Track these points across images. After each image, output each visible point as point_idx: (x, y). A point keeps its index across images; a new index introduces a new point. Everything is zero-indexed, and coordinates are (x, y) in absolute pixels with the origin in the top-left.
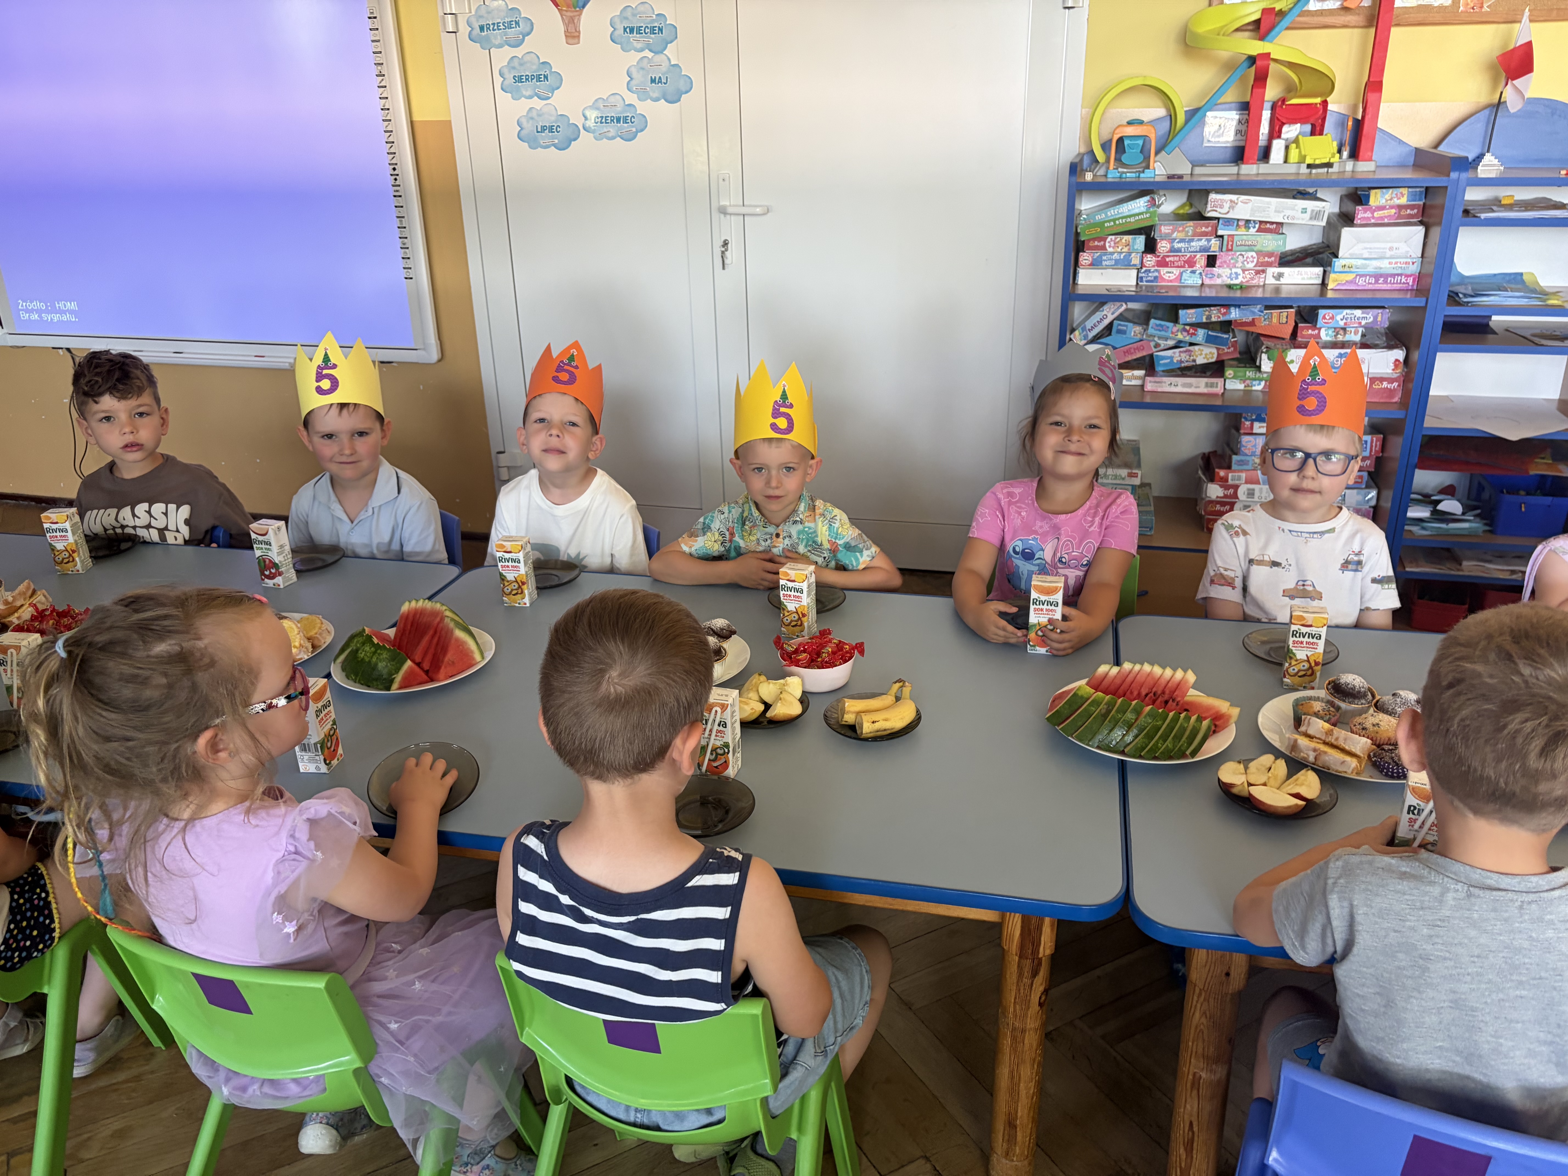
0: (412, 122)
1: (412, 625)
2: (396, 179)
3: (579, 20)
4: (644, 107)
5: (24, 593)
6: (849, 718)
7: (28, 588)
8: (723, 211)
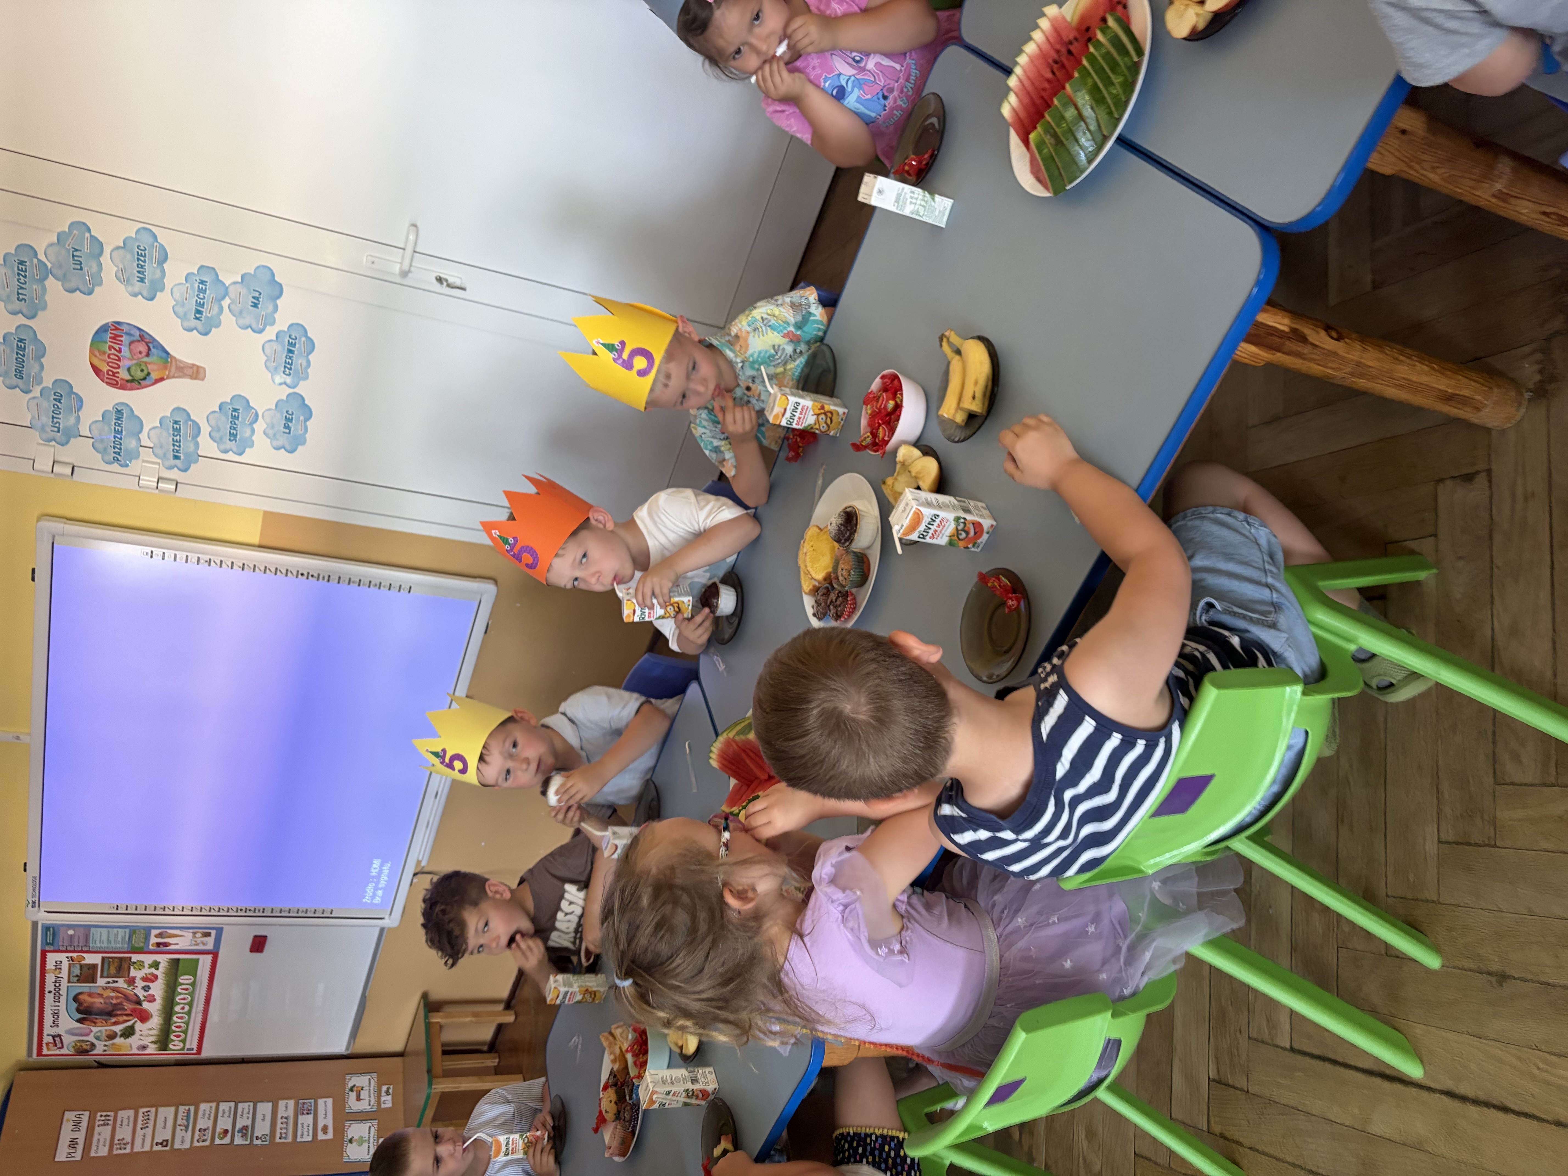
0: (260, 546)
1: (733, 764)
2: (312, 576)
3: (181, 361)
4: (282, 322)
5: (610, 1043)
6: (960, 418)
7: (607, 1039)
8: (405, 274)
